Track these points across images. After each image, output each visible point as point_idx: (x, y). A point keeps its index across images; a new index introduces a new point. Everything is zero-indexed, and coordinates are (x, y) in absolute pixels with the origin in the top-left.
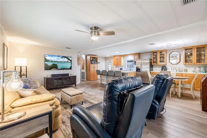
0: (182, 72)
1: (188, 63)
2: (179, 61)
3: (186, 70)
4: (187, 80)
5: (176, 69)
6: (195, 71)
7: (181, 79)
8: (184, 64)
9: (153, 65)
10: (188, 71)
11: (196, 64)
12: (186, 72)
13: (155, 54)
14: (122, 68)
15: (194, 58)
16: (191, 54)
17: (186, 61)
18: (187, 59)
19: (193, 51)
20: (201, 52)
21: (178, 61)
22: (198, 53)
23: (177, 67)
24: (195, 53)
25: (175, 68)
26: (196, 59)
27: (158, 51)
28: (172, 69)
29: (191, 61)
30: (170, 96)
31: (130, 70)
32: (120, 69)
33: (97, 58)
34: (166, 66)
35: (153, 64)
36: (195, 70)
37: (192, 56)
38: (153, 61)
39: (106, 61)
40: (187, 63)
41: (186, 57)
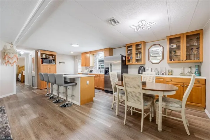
0: (166, 74)
1: (174, 60)
2: (162, 59)
3: (171, 72)
4: (174, 93)
5: (158, 70)
6: (184, 74)
7: (162, 92)
8: (168, 63)
9: (128, 65)
10: (174, 73)
11: (184, 62)
12: (171, 74)
13: (130, 49)
14: (93, 70)
15: (183, 52)
16: (179, 47)
17: (171, 58)
18: (173, 54)
19: (181, 41)
20: (194, 43)
21: (160, 58)
22: (188, 45)
23: (159, 67)
24: (183, 45)
25: (156, 69)
26: (186, 54)
27: (134, 43)
28: (153, 71)
29: (178, 57)
30: (141, 131)
31: (101, 72)
32: (89, 71)
33: (55, 56)
34: (145, 66)
35: (127, 63)
36: (184, 71)
37: (180, 50)
38: (127, 59)
39: (75, 61)
40: (172, 60)
41: (170, 52)
